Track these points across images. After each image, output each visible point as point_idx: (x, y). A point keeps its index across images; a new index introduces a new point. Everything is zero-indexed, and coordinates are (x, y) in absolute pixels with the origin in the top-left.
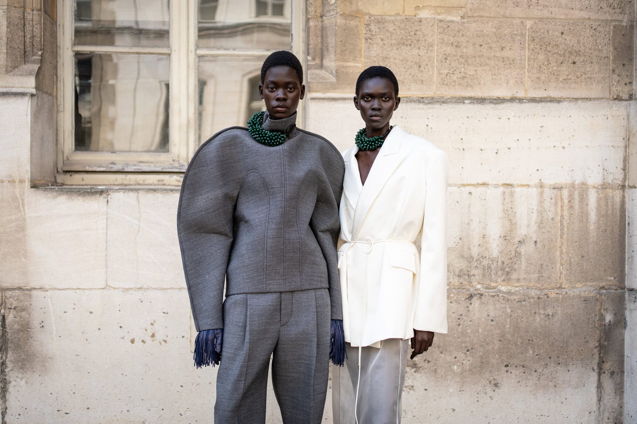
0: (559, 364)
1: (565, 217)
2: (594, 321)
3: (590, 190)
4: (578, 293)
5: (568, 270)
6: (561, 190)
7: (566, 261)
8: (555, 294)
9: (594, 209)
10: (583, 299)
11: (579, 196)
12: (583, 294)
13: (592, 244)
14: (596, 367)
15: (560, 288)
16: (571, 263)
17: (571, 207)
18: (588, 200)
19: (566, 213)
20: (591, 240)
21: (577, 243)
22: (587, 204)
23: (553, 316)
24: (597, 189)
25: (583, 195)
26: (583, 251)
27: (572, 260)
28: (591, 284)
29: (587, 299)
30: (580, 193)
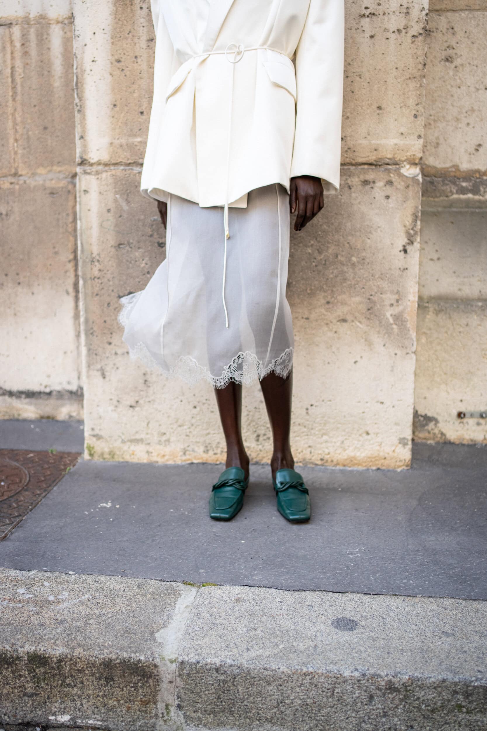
0: (19, 283)
1: (17, 69)
2: (66, 223)
3: (53, 26)
4: (41, 182)
5: (24, 149)
6: (10, 27)
7: (22, 135)
8: (9, 184)
9: (60, 56)
10: (48, 192)
11: (37, 36)
12: (48, 184)
13: (58, 110)
14: (71, 290)
15: (15, 175)
16: (28, 138)
17: (26, 53)
18: (49, 41)
19: (18, 63)
20: (57, 103)
21: (37, 108)
22: (49, 49)
23: (7, 215)
24: (63, 25)
25: (42, 35)
26: (46, 120)
27: (30, 133)
28: (59, 169)
29: (55, 192)
30: (37, 31)
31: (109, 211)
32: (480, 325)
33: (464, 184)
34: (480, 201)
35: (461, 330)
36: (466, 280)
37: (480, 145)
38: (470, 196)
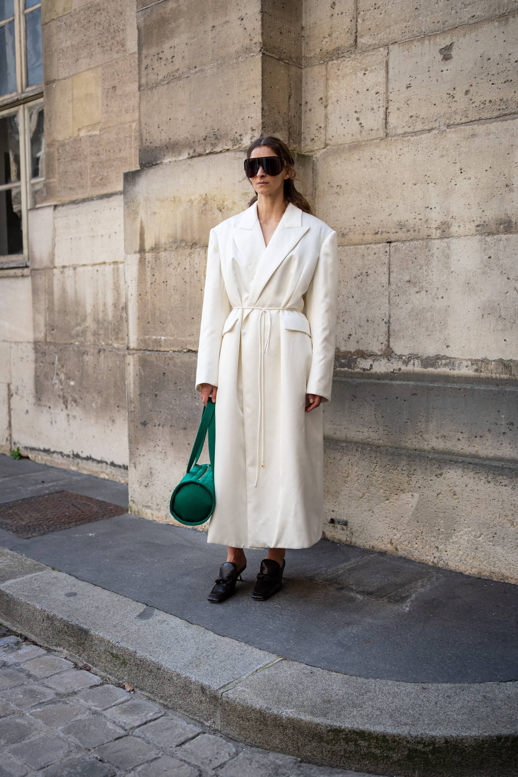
31: (137, 375)
32: (341, 459)
33: (343, 361)
34: (351, 373)
35: (331, 461)
36: (338, 427)
37: (350, 335)
38: (346, 369)
